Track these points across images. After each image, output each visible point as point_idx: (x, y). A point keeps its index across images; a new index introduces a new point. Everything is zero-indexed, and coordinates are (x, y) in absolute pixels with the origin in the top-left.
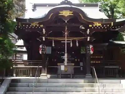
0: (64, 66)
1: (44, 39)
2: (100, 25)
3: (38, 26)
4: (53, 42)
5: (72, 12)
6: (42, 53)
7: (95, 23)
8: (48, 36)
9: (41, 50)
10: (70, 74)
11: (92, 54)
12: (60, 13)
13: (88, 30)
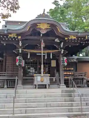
0: (40, 77)
1: (20, 52)
2: (75, 38)
3: (16, 37)
4: (29, 54)
5: (49, 25)
6: (19, 64)
7: (71, 36)
8: (24, 49)
9: (18, 61)
10: (46, 85)
11: (66, 65)
12: (38, 26)
13: (62, 43)
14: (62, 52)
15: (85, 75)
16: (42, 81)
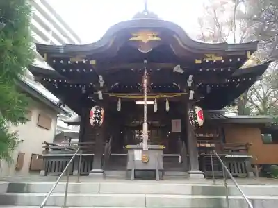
0: (141, 151)
1: (101, 97)
2: (220, 58)
6: (95, 123)
7: (208, 56)
9: (94, 116)
10: (155, 171)
11: (200, 125)
12: (132, 36)
13: (191, 76)
14: (191, 97)
15: (247, 150)
16: (146, 161)
